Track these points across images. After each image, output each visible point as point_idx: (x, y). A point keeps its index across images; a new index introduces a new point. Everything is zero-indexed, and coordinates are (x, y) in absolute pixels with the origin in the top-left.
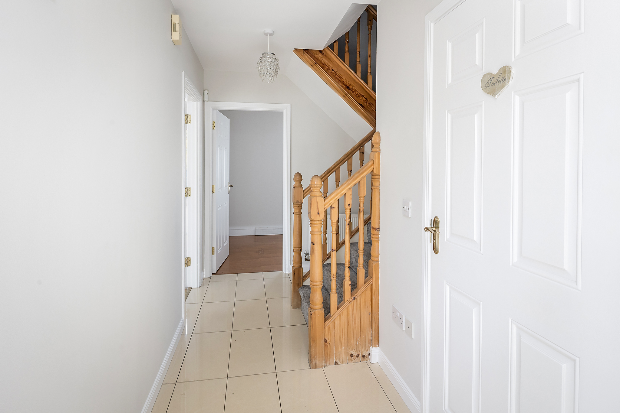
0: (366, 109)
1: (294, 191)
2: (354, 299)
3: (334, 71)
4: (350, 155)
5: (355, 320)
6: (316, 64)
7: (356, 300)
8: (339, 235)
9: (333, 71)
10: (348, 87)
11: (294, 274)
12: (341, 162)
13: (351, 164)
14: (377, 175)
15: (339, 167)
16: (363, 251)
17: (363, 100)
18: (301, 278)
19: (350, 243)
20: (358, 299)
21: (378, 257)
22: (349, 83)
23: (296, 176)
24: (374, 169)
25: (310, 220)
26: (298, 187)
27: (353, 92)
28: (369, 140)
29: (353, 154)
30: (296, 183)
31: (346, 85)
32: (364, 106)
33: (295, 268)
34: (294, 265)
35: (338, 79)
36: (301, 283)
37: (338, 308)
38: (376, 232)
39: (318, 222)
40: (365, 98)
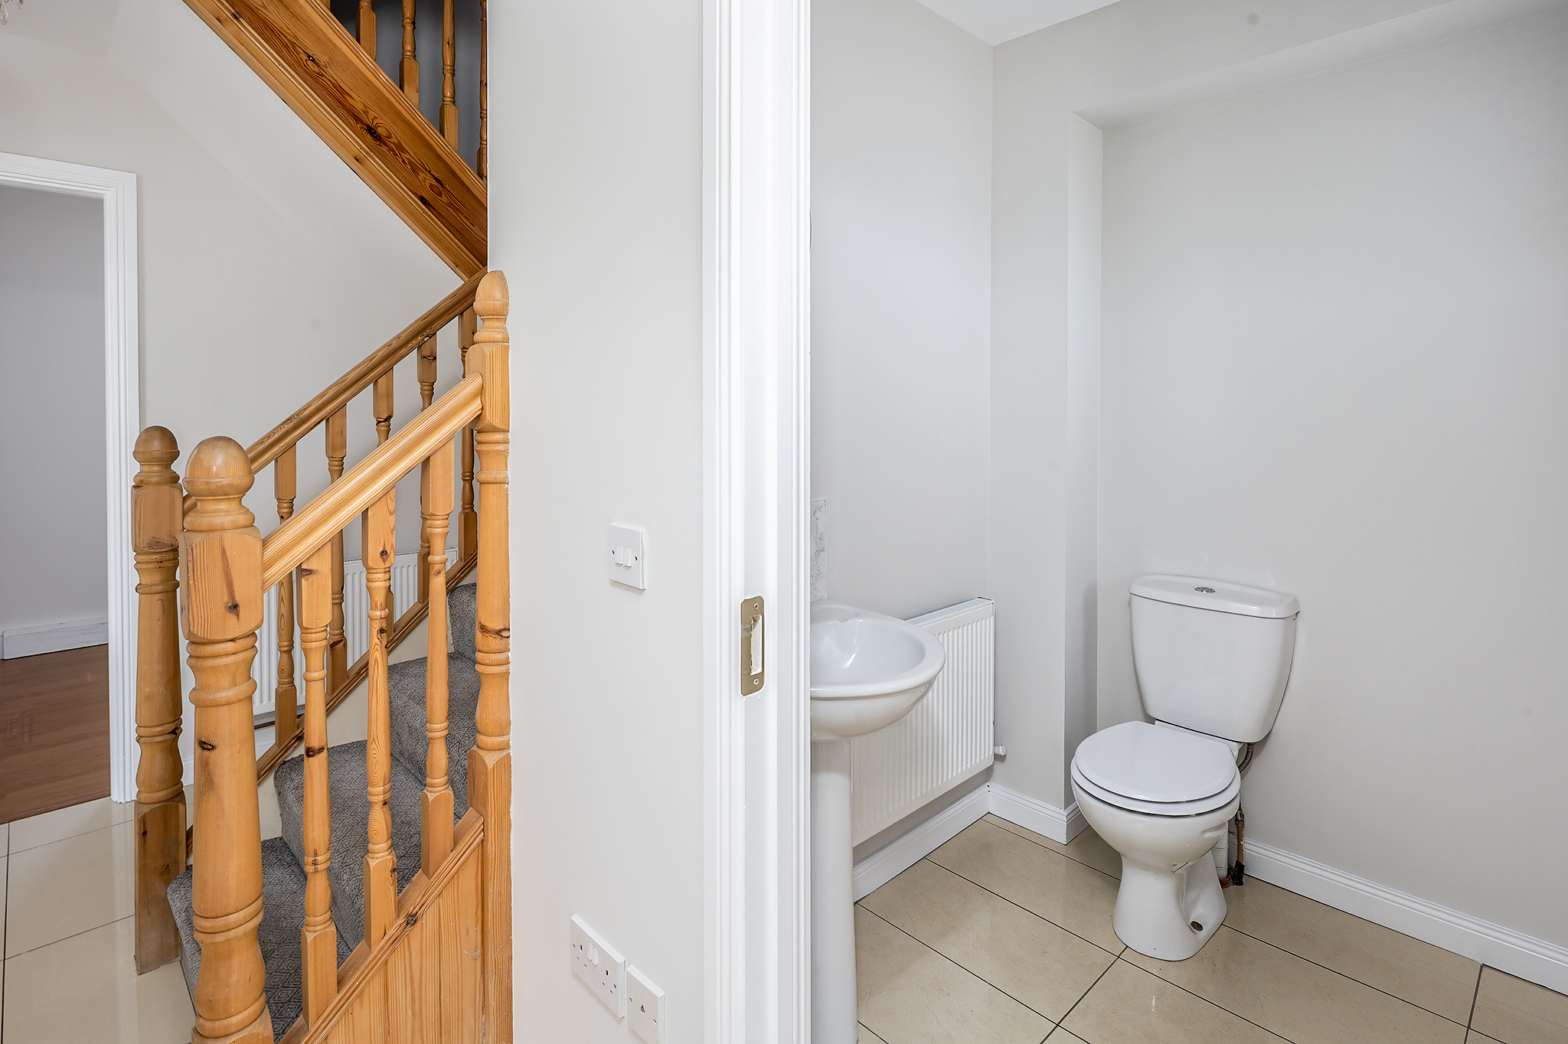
0: (441, 215)
1: (135, 503)
2: (412, 920)
3: (317, 64)
4: (385, 365)
5: (417, 1003)
6: (236, 18)
7: (418, 924)
8: (345, 645)
9: (313, 61)
10: (371, 131)
11: (145, 833)
12: (351, 385)
13: (389, 395)
14: (496, 430)
15: (343, 405)
16: (446, 724)
17: (428, 185)
18: (177, 843)
19: (389, 668)
20: (428, 920)
21: (504, 728)
22: (375, 117)
23: (146, 441)
24: (487, 408)
25: (192, 643)
26: (158, 484)
27: (392, 150)
28: (453, 315)
29: (394, 360)
30: (146, 468)
31: (366, 120)
32: (431, 202)
33: (146, 809)
34: (143, 795)
35: (331, 94)
36: (176, 862)
37: (340, 982)
38: (494, 642)
39: (230, 646)
40: (437, 180)
